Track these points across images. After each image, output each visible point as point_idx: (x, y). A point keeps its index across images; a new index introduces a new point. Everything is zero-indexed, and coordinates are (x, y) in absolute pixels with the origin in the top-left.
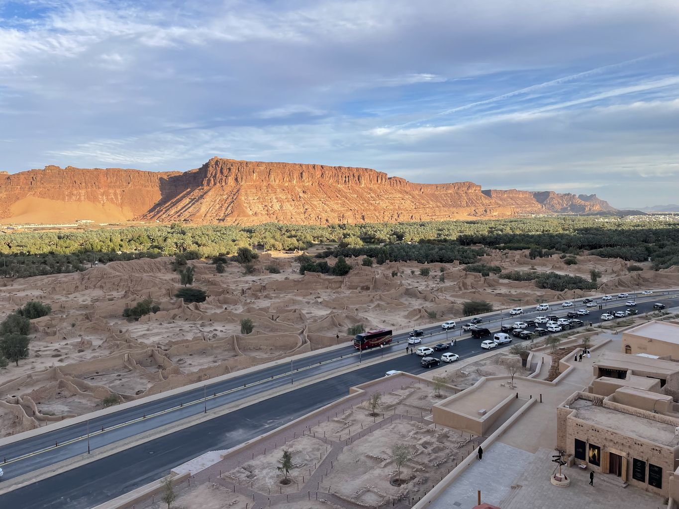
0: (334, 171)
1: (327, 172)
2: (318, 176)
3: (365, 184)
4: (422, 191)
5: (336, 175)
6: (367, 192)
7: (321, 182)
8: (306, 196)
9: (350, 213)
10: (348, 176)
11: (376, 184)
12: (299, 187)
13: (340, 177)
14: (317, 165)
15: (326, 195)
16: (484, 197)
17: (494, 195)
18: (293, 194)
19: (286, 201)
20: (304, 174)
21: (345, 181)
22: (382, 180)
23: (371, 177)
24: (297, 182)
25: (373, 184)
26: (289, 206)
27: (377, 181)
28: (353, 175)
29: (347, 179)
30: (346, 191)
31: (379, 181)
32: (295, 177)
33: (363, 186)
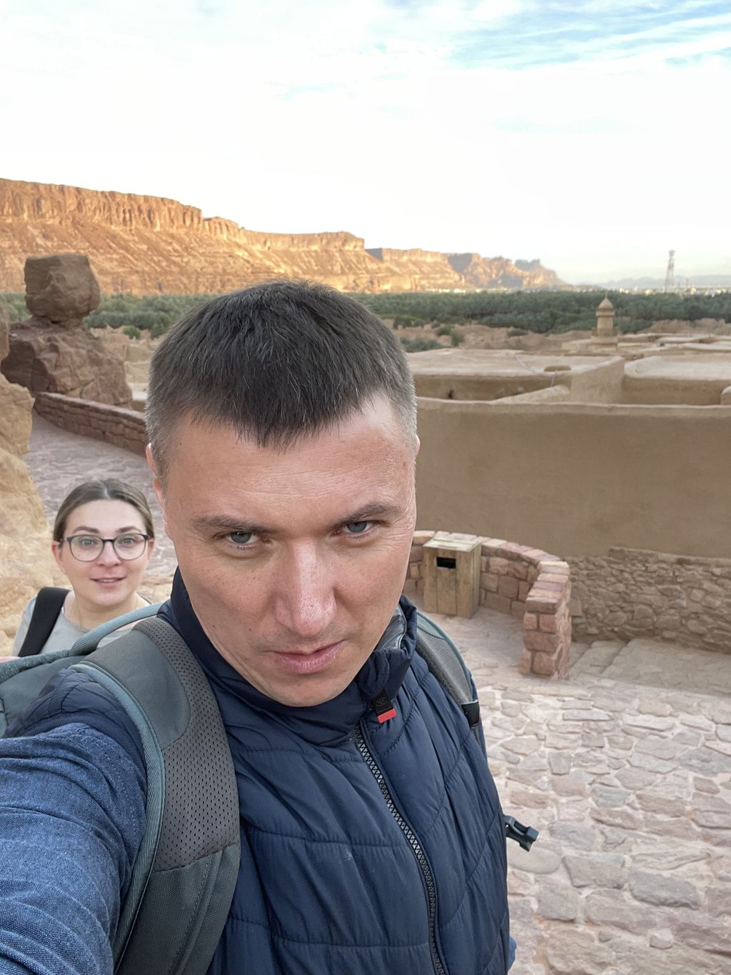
0: (103, 200)
1: (88, 201)
2: (72, 208)
3: (162, 226)
4: (268, 244)
5: (107, 208)
6: (165, 241)
7: (77, 219)
8: (49, 244)
9: (135, 278)
10: (130, 211)
11: (181, 227)
12: (35, 227)
13: (114, 212)
14: (69, 187)
15: (87, 244)
16: (370, 259)
17: (387, 257)
18: (23, 238)
19: (10, 251)
20: (43, 202)
21: (124, 218)
22: (192, 220)
23: (173, 214)
24: (29, 216)
25: (177, 228)
26: (16, 261)
27: (184, 222)
28: (139, 208)
29: (128, 215)
30: (126, 237)
31: (188, 222)
32: (25, 207)
33: (158, 229)
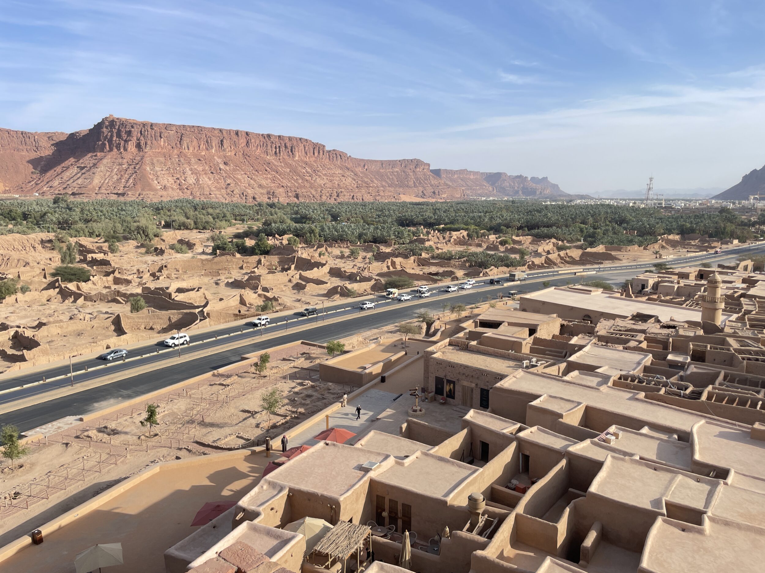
0: (262, 139)
1: (253, 141)
2: (243, 145)
3: (299, 156)
4: (366, 167)
5: (265, 145)
6: (301, 166)
7: (246, 152)
8: (228, 168)
9: (281, 190)
10: (279, 147)
11: (312, 157)
12: (219, 157)
13: (269, 147)
14: (241, 131)
15: (252, 168)
16: (433, 177)
17: (444, 176)
18: (211, 165)
19: (203, 173)
20: (225, 141)
21: (276, 152)
22: (319, 153)
23: (307, 149)
24: (216, 150)
25: (309, 158)
26: (207, 179)
27: (314, 154)
28: (285, 145)
29: (278, 150)
30: (276, 163)
31: (316, 154)
32: (214, 145)
33: (297, 158)
